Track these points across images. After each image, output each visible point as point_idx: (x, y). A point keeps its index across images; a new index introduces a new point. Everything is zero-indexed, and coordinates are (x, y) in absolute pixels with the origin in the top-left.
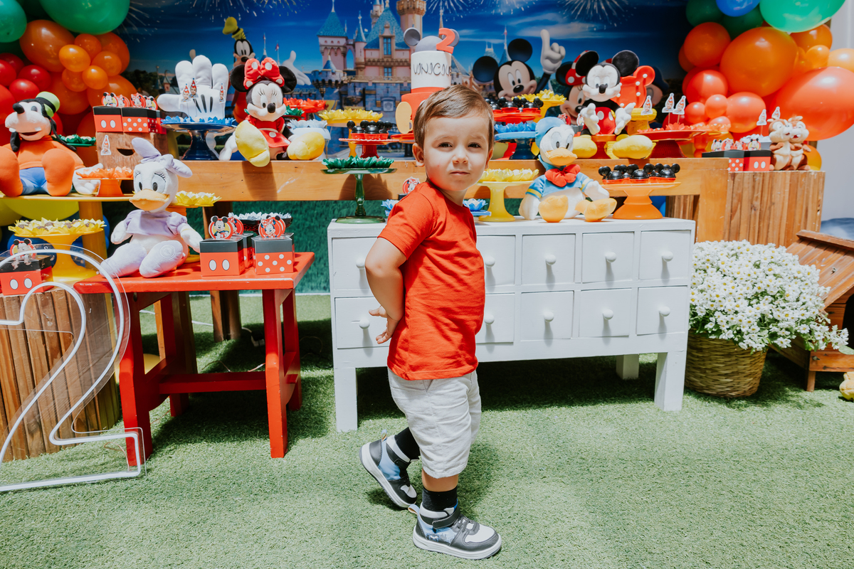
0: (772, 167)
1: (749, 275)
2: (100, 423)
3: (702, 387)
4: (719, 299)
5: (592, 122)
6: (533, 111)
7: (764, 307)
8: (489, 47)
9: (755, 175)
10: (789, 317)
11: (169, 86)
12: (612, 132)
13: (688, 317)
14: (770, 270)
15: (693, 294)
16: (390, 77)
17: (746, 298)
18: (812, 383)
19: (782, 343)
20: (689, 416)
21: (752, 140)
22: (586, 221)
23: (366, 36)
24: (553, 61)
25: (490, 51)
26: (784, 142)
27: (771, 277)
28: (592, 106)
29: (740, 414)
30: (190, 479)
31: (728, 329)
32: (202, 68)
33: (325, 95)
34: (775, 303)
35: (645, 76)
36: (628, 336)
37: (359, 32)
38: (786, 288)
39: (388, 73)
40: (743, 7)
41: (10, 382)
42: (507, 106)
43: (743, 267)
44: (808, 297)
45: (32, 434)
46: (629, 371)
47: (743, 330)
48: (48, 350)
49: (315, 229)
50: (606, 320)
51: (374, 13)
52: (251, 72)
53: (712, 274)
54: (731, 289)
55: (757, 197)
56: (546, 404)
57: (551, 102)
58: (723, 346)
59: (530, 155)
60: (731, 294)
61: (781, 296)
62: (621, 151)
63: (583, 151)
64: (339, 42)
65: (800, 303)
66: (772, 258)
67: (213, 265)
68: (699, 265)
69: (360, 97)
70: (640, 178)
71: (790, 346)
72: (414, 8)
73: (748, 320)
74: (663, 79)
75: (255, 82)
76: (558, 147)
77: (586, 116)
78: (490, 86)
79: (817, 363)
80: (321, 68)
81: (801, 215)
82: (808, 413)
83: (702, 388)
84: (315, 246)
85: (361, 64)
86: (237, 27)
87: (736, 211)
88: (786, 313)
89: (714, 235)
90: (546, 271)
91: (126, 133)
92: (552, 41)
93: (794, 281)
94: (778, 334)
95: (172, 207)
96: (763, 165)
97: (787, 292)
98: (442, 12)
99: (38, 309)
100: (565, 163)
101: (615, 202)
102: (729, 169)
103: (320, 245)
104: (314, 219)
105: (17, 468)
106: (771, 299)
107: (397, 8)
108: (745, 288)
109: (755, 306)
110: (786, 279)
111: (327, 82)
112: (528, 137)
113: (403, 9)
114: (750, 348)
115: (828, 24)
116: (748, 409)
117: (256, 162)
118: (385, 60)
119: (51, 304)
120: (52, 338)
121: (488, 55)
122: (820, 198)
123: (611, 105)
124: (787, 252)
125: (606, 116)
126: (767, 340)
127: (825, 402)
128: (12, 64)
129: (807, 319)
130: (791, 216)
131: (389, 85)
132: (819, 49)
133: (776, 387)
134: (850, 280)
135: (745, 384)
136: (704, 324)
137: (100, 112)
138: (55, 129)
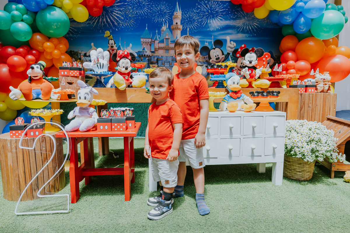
0: (316, 91)
1: (307, 133)
2: (59, 187)
4: (296, 142)
5: (247, 74)
6: (225, 69)
7: (313, 145)
8: (206, 43)
9: (309, 94)
10: (323, 149)
11: (83, 56)
12: (254, 78)
13: (284, 149)
14: (315, 131)
15: (286, 140)
16: (168, 53)
17: (306, 142)
18: (333, 175)
19: (320, 159)
20: (285, 187)
21: (308, 81)
23: (159, 38)
24: (231, 48)
25: (207, 44)
26: (321, 82)
27: (315, 134)
28: (247, 68)
29: (305, 187)
30: (95, 208)
31: (299, 154)
32: (100, 53)
33: (143, 60)
34: (317, 144)
35: (267, 56)
36: (261, 156)
37: (156, 37)
38: (321, 138)
39: (167, 52)
40: (304, 30)
41: (28, 171)
42: (214, 67)
43: (305, 130)
44: (330, 142)
45: (35, 190)
46: (262, 170)
47: (305, 154)
48: (43, 158)
49: (137, 112)
50: (253, 149)
51: (162, 30)
52: (119, 55)
53: (293, 133)
54: (300, 138)
55: (311, 103)
56: (229, 182)
57: (231, 66)
58: (298, 160)
59: (223, 86)
60: (300, 140)
61: (320, 142)
62: (258, 85)
63: (244, 85)
64: (148, 40)
65: (327, 144)
66: (316, 127)
67: (102, 127)
68: (288, 129)
69: (156, 61)
70: (265, 96)
71: (323, 160)
72: (178, 28)
73: (307, 150)
74: (274, 55)
75: (121, 59)
76: (234, 84)
77: (244, 72)
78: (207, 58)
79: (334, 167)
80: (141, 50)
81: (328, 110)
82: (331, 187)
83: (290, 177)
84: (137, 118)
85: (157, 49)
86: (110, 35)
87: (302, 108)
88: (321, 148)
89: (294, 118)
90: (229, 131)
91: (70, 76)
92: (231, 41)
93: (324, 135)
94: (319, 156)
95: (91, 106)
96: (313, 90)
97: (322, 140)
98: (188, 29)
99: (40, 142)
100: (237, 90)
101: (255, 105)
102: (300, 92)
103: (139, 118)
104: (137, 108)
105: (29, 204)
106: (315, 142)
107: (171, 28)
108: (306, 138)
109: (310, 145)
110: (321, 135)
111: (143, 55)
112: (222, 80)
113: (173, 28)
114: (308, 161)
115: (338, 37)
116: (308, 185)
117: (121, 88)
118: (166, 47)
119: (45, 141)
120: (44, 154)
121: (206, 46)
122: (335, 103)
123: (254, 68)
124: (321, 125)
125: (252, 72)
126: (314, 158)
127: (338, 183)
128: (26, 49)
129: (330, 150)
130: (324, 110)
131: (168, 57)
132: (332, 47)
133: (319, 177)
134: (346, 135)
135: (307, 175)
136: (290, 152)
137: (61, 68)
138: (44, 75)
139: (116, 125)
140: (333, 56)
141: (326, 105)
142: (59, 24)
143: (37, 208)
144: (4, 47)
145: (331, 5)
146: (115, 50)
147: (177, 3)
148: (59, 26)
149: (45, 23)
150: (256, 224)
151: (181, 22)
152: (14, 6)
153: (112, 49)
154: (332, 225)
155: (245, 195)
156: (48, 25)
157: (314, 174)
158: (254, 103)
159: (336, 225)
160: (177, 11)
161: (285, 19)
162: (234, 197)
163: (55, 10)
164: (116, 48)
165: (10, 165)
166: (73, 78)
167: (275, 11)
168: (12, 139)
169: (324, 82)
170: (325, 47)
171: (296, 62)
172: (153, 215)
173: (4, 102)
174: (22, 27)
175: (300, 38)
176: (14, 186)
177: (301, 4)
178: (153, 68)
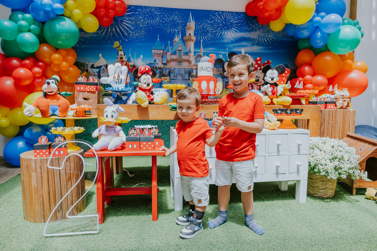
0: (335, 108)
1: (330, 151)
2: (81, 208)
3: (313, 194)
4: (319, 160)
5: (269, 91)
7: (336, 163)
8: (221, 55)
9: (329, 111)
10: (346, 167)
11: (90, 68)
12: (276, 94)
13: (308, 166)
14: (338, 149)
15: (309, 158)
16: (180, 66)
17: (329, 159)
18: (354, 192)
19: (343, 176)
20: (309, 205)
21: (327, 97)
22: (269, 129)
23: (171, 50)
25: (221, 57)
26: (340, 98)
27: (338, 152)
28: (269, 85)
29: (328, 204)
30: (124, 229)
31: (323, 171)
32: (118, 67)
34: (340, 162)
35: (287, 72)
36: (285, 174)
37: (168, 48)
39: (180, 64)
40: (320, 45)
41: (53, 191)
43: (327, 147)
44: (352, 159)
45: (59, 211)
46: (284, 188)
47: (329, 172)
48: (67, 178)
50: (277, 167)
51: (175, 41)
53: (316, 150)
54: (323, 156)
55: (330, 119)
58: (321, 178)
60: (324, 158)
61: (342, 159)
62: (280, 102)
63: (266, 102)
64: (160, 52)
65: (349, 161)
66: (338, 144)
68: (311, 146)
69: (168, 74)
70: (289, 114)
71: (346, 178)
72: (191, 39)
73: (331, 168)
75: (142, 75)
77: (266, 88)
78: (221, 70)
79: (356, 184)
80: (152, 62)
81: (347, 127)
82: (354, 204)
85: (169, 60)
86: (119, 45)
87: (322, 124)
88: (344, 165)
89: (315, 134)
91: (87, 92)
93: (347, 153)
94: (342, 173)
96: (332, 107)
97: (344, 157)
98: (202, 41)
101: (279, 122)
102: (319, 108)
106: (338, 160)
107: (184, 39)
108: (329, 156)
109: (333, 162)
110: (344, 152)
111: (155, 67)
113: (186, 40)
114: (331, 179)
115: (353, 52)
116: (331, 202)
117: (144, 105)
118: (179, 59)
119: (69, 161)
120: (69, 173)
121: (220, 58)
122: (354, 120)
123: (276, 85)
124: (343, 142)
125: (274, 88)
126: (338, 176)
127: (360, 200)
128: (32, 61)
129: (352, 168)
130: (343, 127)
131: (180, 69)
132: (349, 61)
133: (341, 194)
134: (367, 153)
135: (330, 193)
136: (314, 169)
137: (77, 84)
138: (59, 90)
139: (144, 143)
140: (350, 71)
141: (345, 122)
142: (69, 34)
143: (64, 229)
144: (8, 59)
145: (347, 20)
146: (125, 61)
147: (191, 14)
148: (68, 37)
149: (53, 34)
150: (286, 241)
151: (194, 33)
152: (20, 16)
153: (122, 60)
154: (358, 240)
155: (271, 213)
156: (57, 36)
157: (336, 191)
158: (278, 120)
159: (362, 240)
160: (190, 22)
161: (302, 33)
162: (261, 215)
163: (65, 20)
164: (126, 60)
165: (34, 185)
166: (89, 93)
167: (291, 24)
168: (37, 158)
169: (343, 98)
170: (342, 62)
171: (312, 76)
172: (185, 234)
173: (6, 117)
174: (29, 37)
175: (317, 52)
176: (38, 208)
177: (318, 19)
178: (165, 80)
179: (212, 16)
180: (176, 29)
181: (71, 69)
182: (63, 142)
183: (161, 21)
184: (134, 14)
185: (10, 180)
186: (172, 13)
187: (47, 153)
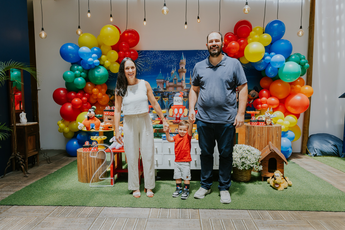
0: (265, 124)
7: (243, 160)
23: (169, 79)
34: (245, 160)
37: (167, 78)
39: (175, 89)
40: (272, 76)
48: (97, 162)
51: (172, 73)
55: (259, 132)
64: (162, 81)
72: (183, 71)
79: (263, 174)
80: (156, 88)
85: (168, 86)
87: (254, 136)
94: (246, 166)
96: (263, 124)
107: (178, 71)
108: (240, 156)
109: (241, 160)
111: (158, 91)
113: (180, 71)
118: (175, 85)
128: (82, 94)
132: (298, 86)
137: (105, 111)
138: (95, 114)
141: (269, 134)
144: (69, 93)
147: (183, 54)
149: (93, 77)
151: (185, 67)
152: (76, 67)
160: (183, 59)
161: (258, 67)
163: (100, 68)
165: (83, 165)
166: (111, 116)
168: (84, 152)
171: (267, 98)
173: (67, 126)
176: (84, 176)
177: (268, 58)
178: (165, 100)
179: (198, 54)
180: (173, 65)
181: (104, 96)
182: (96, 145)
183: (162, 60)
184: (144, 56)
185: (70, 164)
186: (170, 54)
187: (89, 150)
